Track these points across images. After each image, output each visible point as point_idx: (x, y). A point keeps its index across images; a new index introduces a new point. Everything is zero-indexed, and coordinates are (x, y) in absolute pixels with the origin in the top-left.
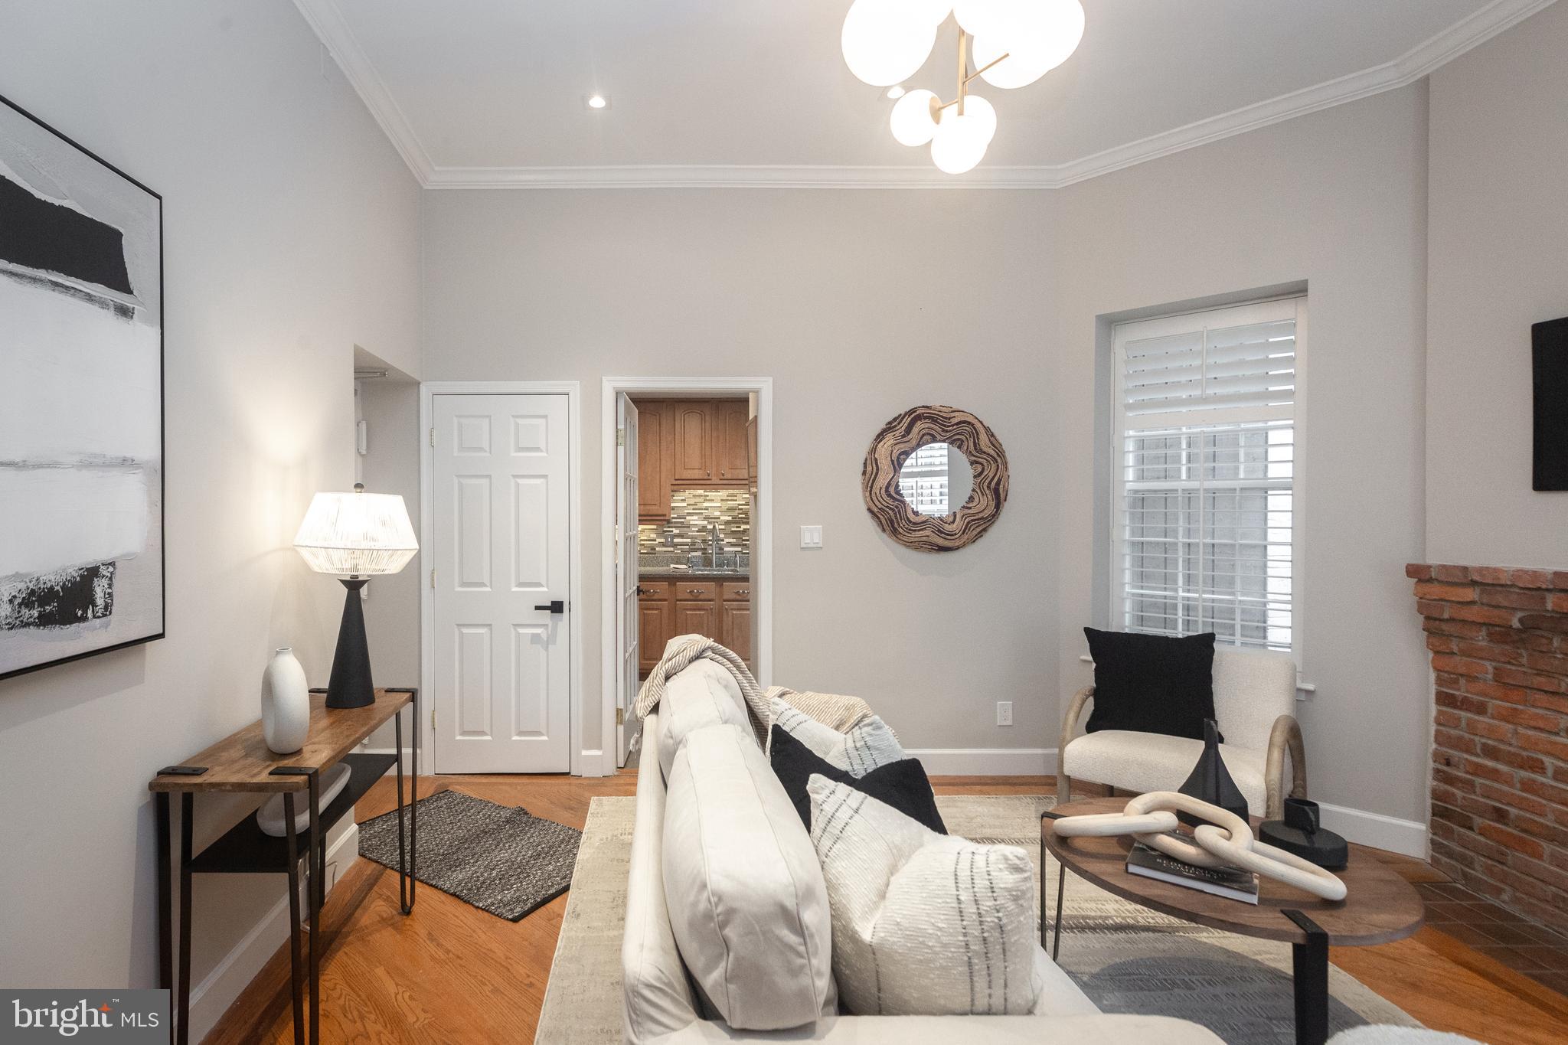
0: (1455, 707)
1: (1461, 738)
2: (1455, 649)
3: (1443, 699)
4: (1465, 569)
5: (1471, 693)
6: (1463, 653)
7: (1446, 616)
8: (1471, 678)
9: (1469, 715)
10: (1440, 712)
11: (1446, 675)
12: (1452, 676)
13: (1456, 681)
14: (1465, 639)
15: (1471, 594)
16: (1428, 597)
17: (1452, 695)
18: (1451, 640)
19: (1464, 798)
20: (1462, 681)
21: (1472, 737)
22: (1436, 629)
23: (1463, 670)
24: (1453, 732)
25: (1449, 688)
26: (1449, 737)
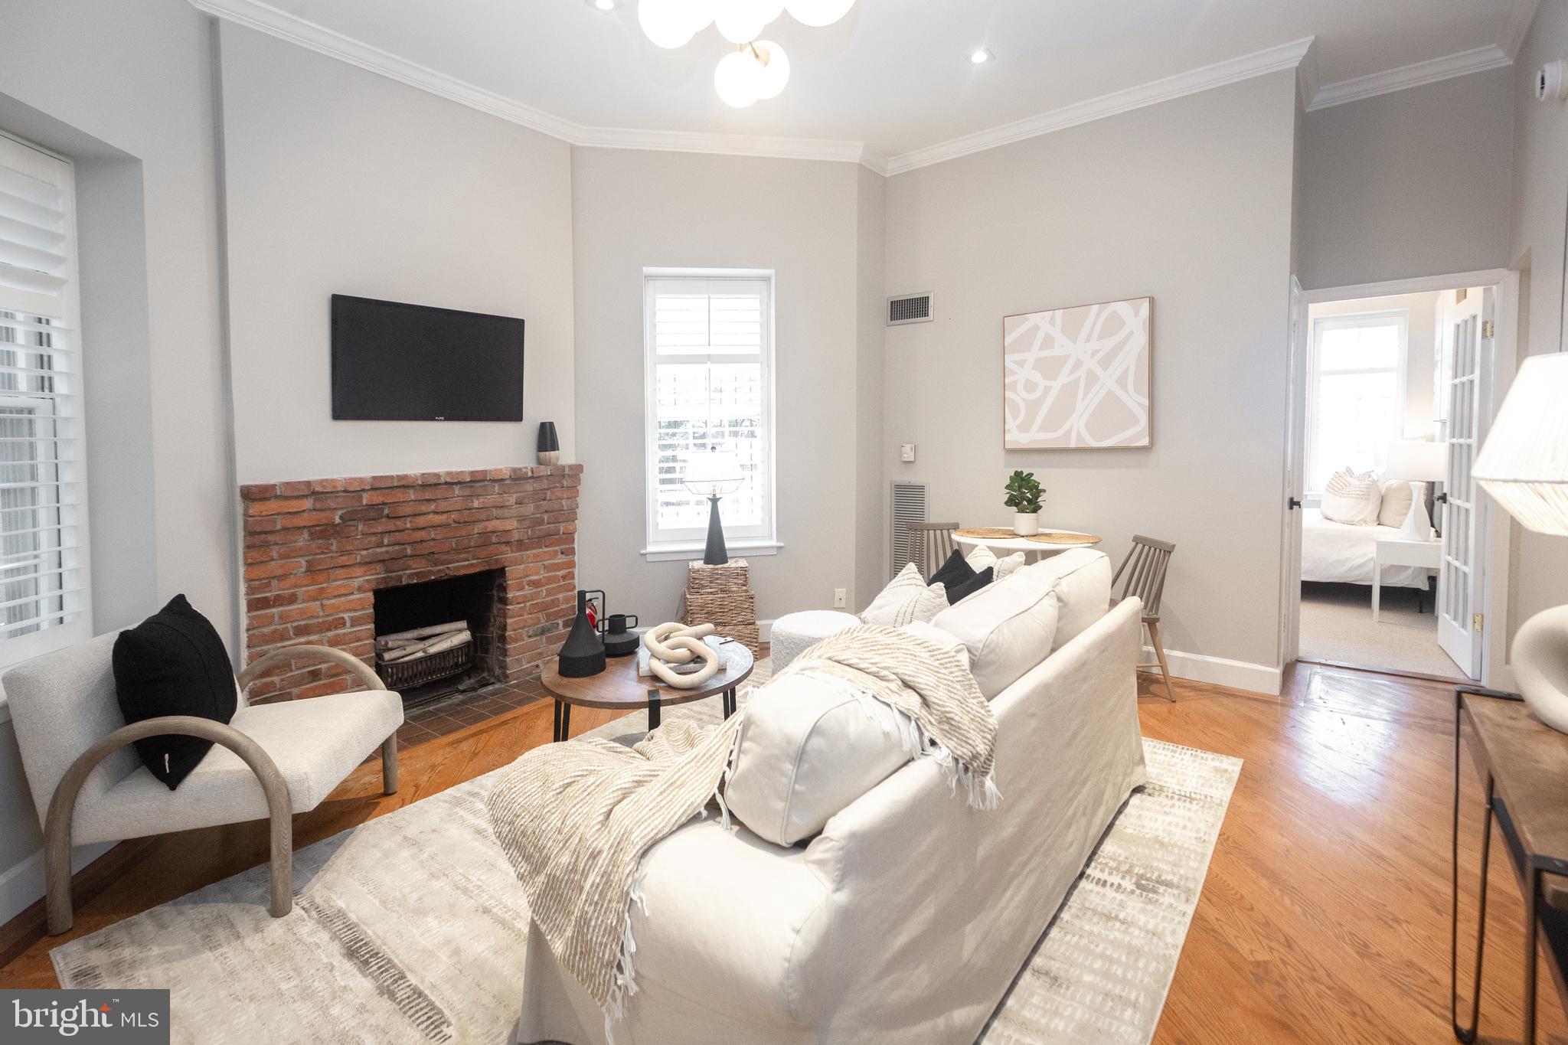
0: (269, 607)
1: (274, 632)
2: (275, 554)
3: (254, 605)
4: (308, 483)
5: (284, 590)
6: (282, 557)
7: (279, 527)
8: (282, 577)
9: (281, 609)
10: (251, 618)
11: (258, 583)
12: (264, 582)
13: (268, 585)
14: (286, 544)
15: (308, 504)
16: (264, 514)
17: (266, 598)
18: (271, 550)
19: (282, 680)
20: (274, 583)
21: (284, 626)
22: (261, 542)
23: (280, 572)
24: (266, 630)
25: (260, 593)
26: (264, 635)
